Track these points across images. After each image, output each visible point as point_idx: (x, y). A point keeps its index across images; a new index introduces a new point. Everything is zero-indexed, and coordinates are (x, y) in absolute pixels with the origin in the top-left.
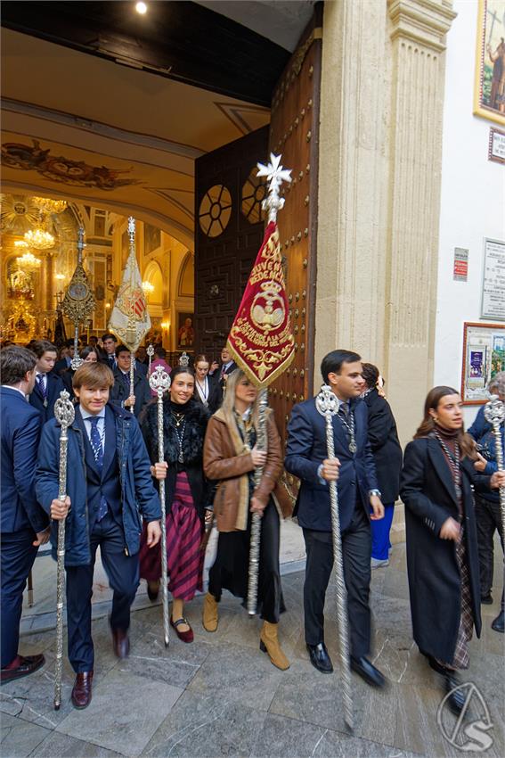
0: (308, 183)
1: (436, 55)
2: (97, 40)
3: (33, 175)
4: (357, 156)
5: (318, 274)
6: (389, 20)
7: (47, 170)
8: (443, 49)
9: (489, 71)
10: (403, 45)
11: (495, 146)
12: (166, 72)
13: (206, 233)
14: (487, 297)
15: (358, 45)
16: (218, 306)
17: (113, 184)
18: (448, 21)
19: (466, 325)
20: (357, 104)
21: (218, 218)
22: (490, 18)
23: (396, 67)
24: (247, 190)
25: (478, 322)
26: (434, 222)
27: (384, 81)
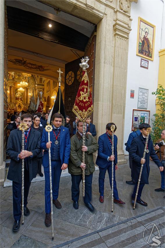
0: (92, 72)
1: (126, 40)
2: (39, 34)
3: (22, 67)
4: (104, 66)
5: (94, 96)
6: (114, 31)
7: (26, 66)
8: (128, 38)
9: (141, 44)
10: (117, 37)
11: (142, 63)
12: (57, 42)
13: (68, 84)
14: (139, 102)
15: (105, 37)
16: (70, 103)
17: (44, 70)
18: (129, 31)
19: (134, 110)
20: (105, 52)
22: (141, 30)
23: (115, 43)
24: (78, 73)
25: (137, 109)
26: (125, 83)
27: (112, 46)
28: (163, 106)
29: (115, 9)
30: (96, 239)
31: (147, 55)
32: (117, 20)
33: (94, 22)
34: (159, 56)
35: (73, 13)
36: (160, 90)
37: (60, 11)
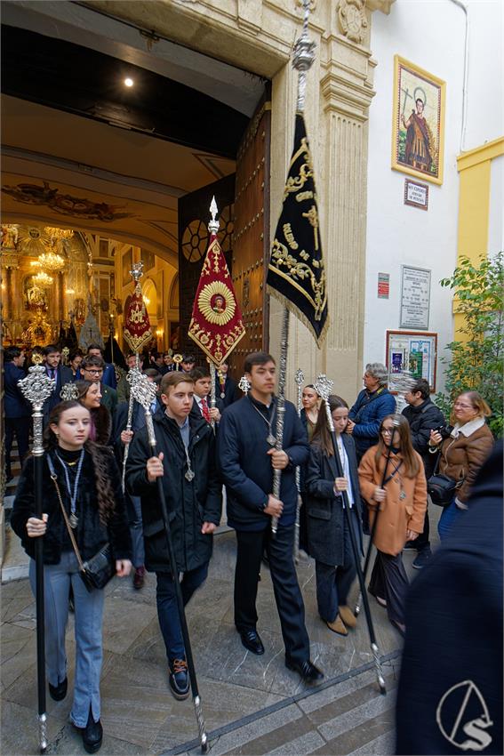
0: (263, 224)
1: (360, 124)
2: (93, 107)
3: (44, 209)
6: (322, 97)
7: (56, 205)
8: (366, 120)
10: (334, 116)
11: (410, 194)
12: (151, 132)
13: (188, 258)
14: (405, 310)
17: (112, 217)
18: (368, 98)
19: (389, 333)
21: (197, 247)
22: (403, 94)
23: (328, 133)
25: (398, 330)
26: (361, 253)
27: (319, 145)
28: (473, 320)
29: (324, 31)
30: (292, 720)
31: (422, 167)
32: (332, 64)
33: (262, 72)
34: (459, 172)
35: (197, 45)
36: (464, 273)
37: (159, 37)
